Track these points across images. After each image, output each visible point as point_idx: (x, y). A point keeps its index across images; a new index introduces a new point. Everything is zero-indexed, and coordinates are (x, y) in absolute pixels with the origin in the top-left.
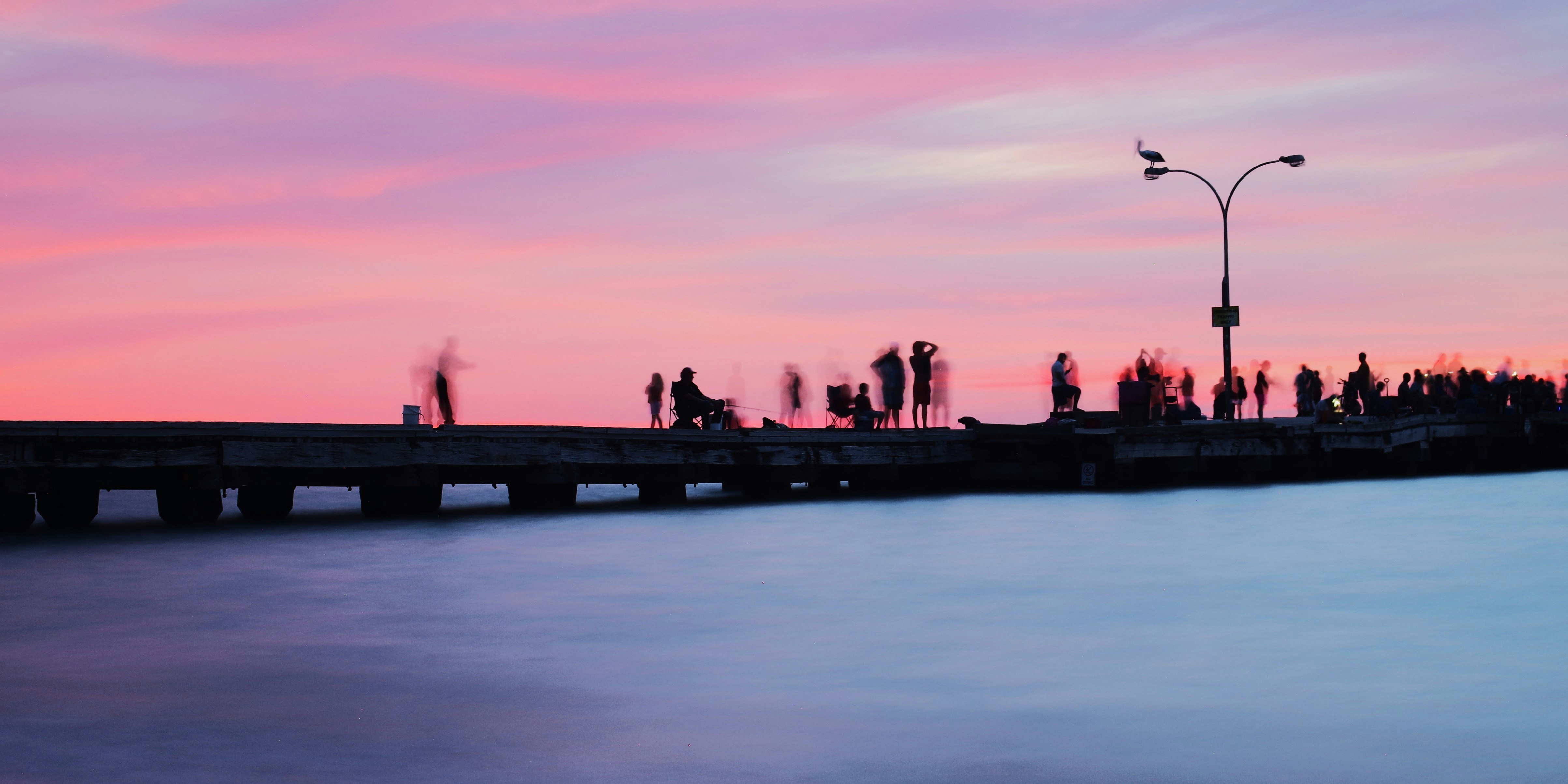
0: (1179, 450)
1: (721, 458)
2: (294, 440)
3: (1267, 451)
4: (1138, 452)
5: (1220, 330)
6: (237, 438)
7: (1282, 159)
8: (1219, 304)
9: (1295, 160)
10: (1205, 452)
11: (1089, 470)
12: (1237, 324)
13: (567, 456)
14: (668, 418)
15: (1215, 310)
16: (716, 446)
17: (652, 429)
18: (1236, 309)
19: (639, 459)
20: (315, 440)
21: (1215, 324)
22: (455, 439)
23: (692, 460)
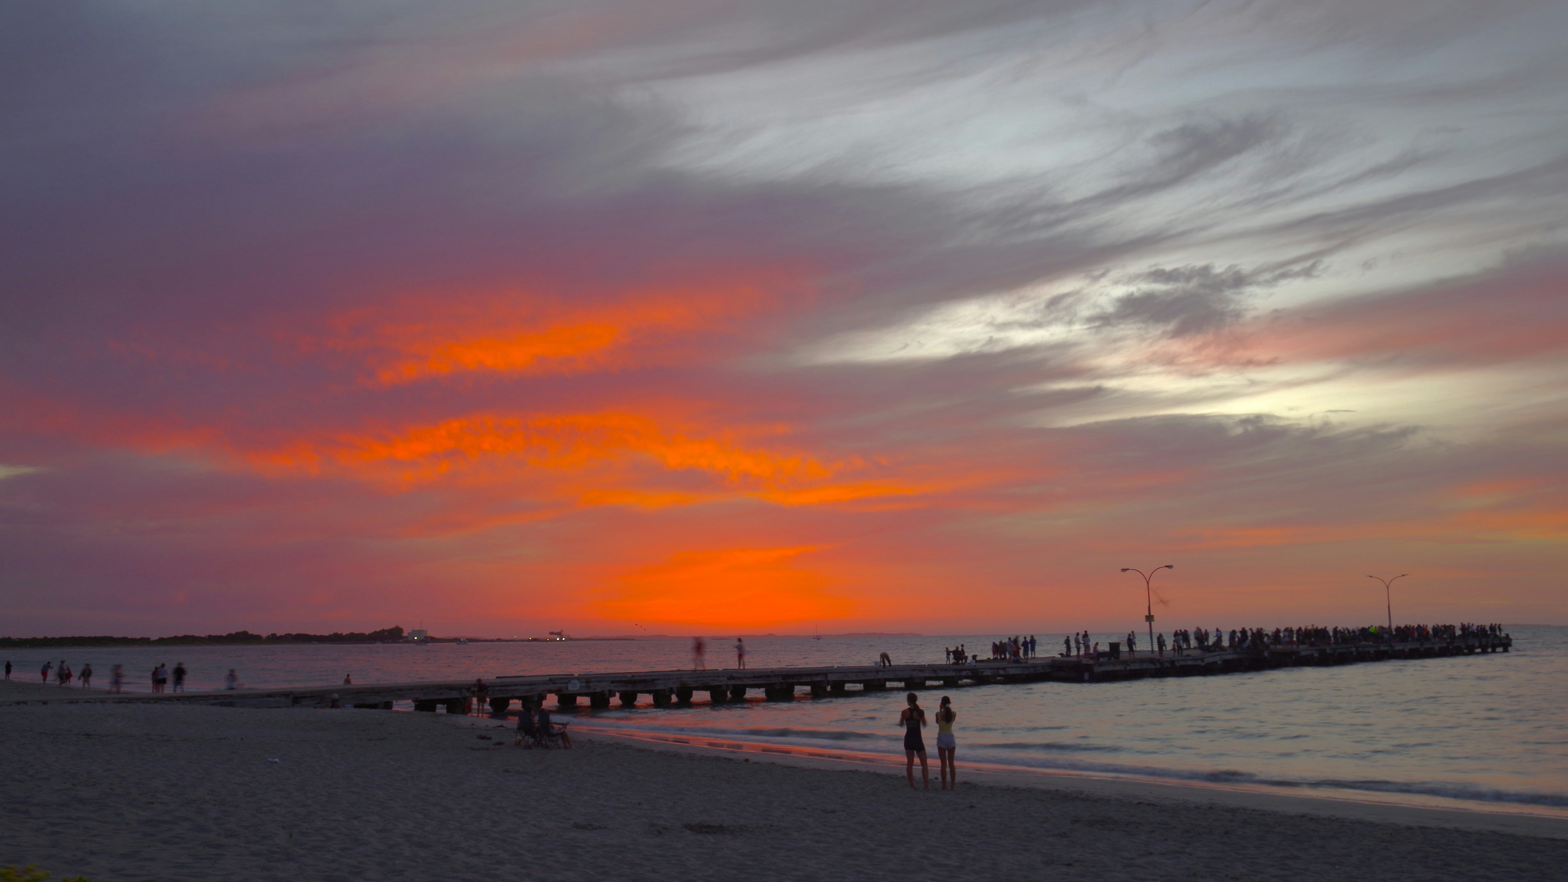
0: (1119, 667)
1: (967, 673)
2: (846, 673)
3: (1153, 667)
4: (1103, 669)
5: (1148, 623)
6: (831, 673)
7: (1166, 566)
8: (1148, 614)
9: (1170, 567)
10: (1128, 668)
11: (1086, 676)
12: (1153, 621)
13: (921, 674)
14: (952, 661)
15: (1146, 616)
16: (965, 670)
17: (947, 664)
18: (1153, 616)
19: (942, 674)
20: (851, 672)
21: (1146, 621)
22: (889, 671)
23: (958, 674)
